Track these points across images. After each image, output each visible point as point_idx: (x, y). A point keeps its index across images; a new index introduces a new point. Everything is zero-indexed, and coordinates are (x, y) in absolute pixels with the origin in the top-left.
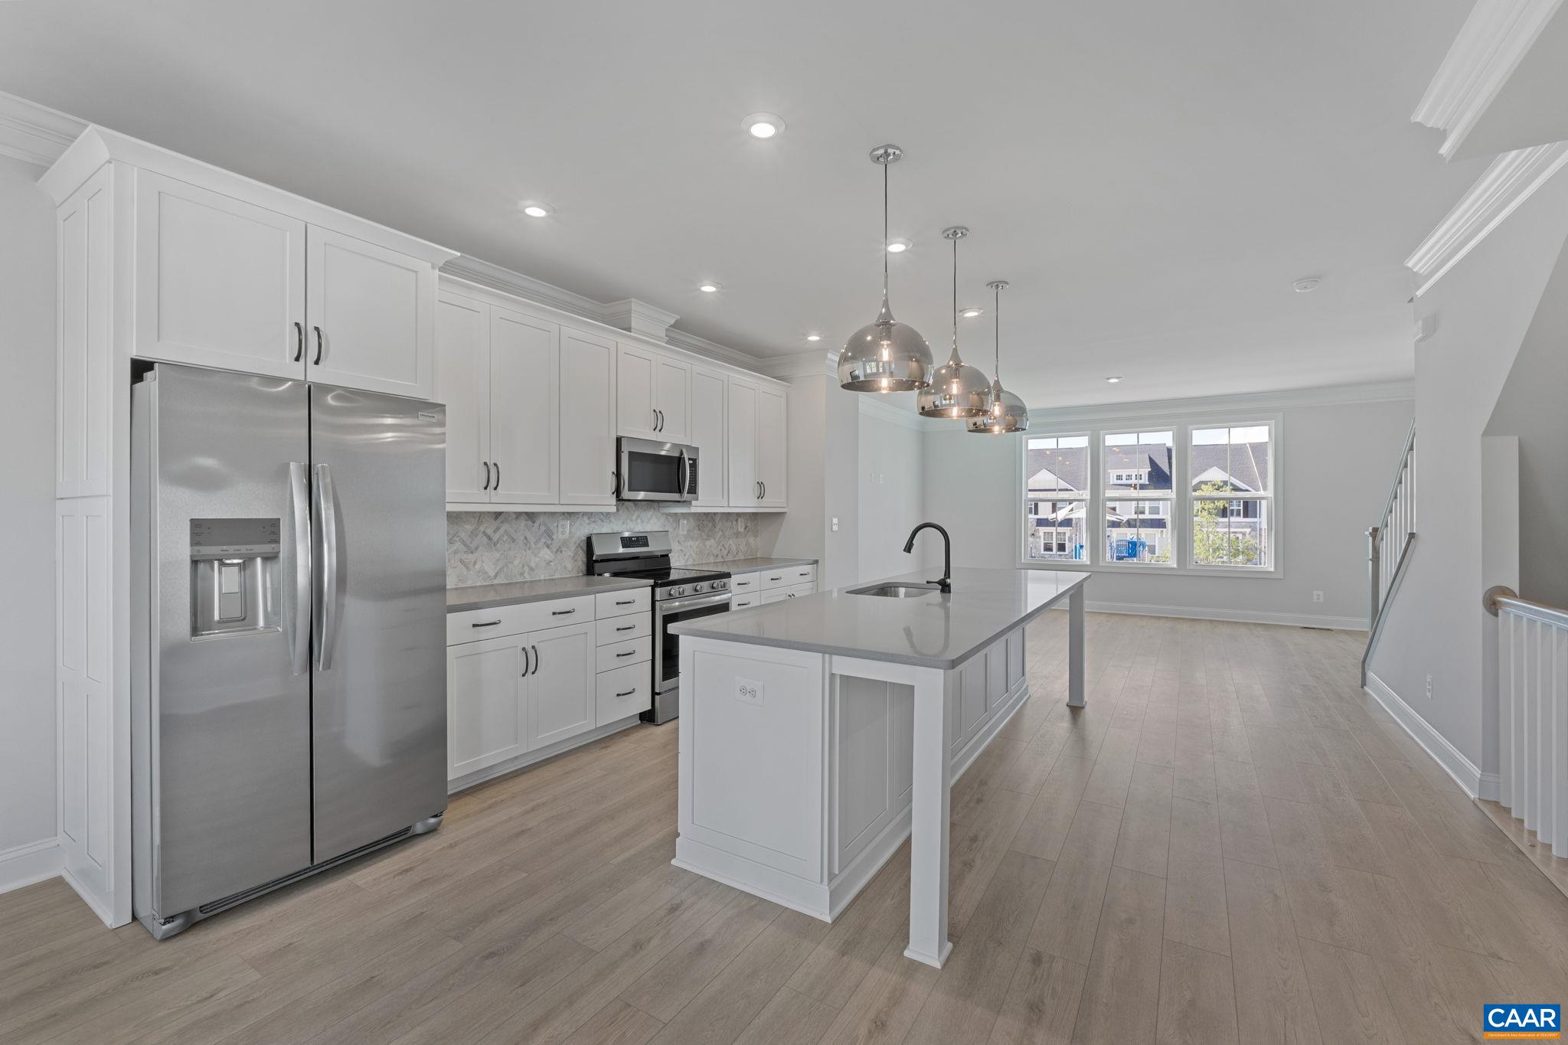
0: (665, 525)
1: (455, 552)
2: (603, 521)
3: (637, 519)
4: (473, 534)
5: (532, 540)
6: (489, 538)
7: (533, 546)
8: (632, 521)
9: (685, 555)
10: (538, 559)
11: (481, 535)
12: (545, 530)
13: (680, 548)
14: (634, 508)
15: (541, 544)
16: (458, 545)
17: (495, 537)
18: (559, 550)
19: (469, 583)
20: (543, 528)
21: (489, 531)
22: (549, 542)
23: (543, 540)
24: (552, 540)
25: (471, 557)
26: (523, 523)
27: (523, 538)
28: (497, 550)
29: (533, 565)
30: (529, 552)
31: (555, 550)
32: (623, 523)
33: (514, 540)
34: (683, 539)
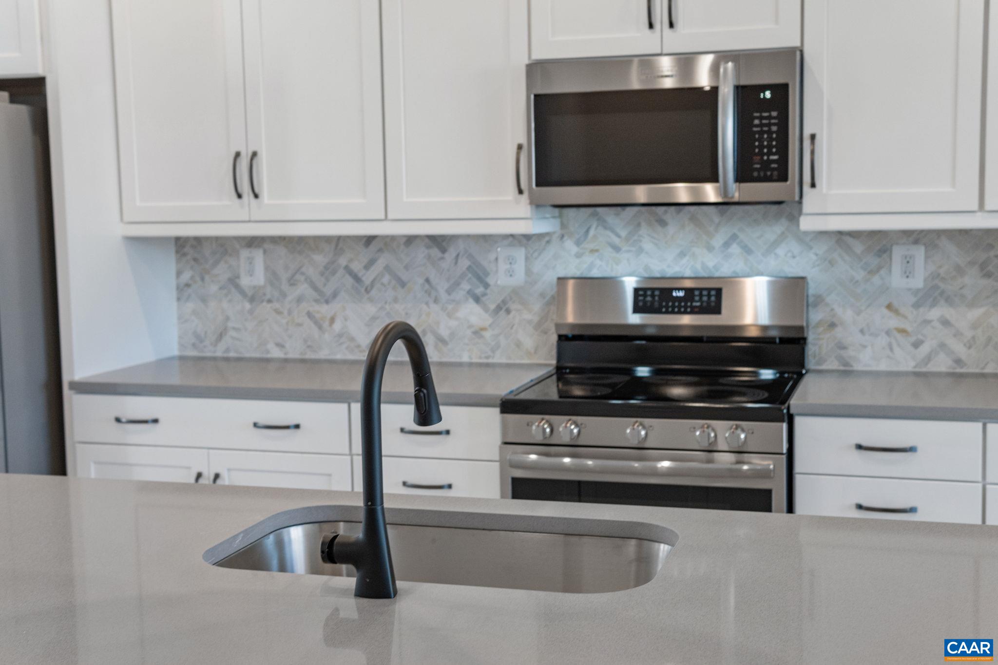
0: (832, 263)
1: (300, 300)
2: (617, 249)
3: (727, 245)
4: (329, 270)
5: (442, 286)
6: (357, 279)
7: (444, 296)
8: (710, 248)
9: (917, 345)
10: (453, 323)
11: (341, 272)
12: (469, 268)
13: (894, 322)
14: (716, 219)
15: (460, 294)
16: (303, 288)
17: (368, 277)
18: (502, 308)
19: (323, 354)
20: (464, 263)
21: (356, 267)
22: (480, 290)
23: (465, 286)
24: (486, 286)
25: (324, 310)
27: (421, 281)
28: (371, 300)
29: (444, 332)
30: (435, 308)
31: (493, 307)
32: (682, 255)
33: (403, 284)
34: (913, 300)
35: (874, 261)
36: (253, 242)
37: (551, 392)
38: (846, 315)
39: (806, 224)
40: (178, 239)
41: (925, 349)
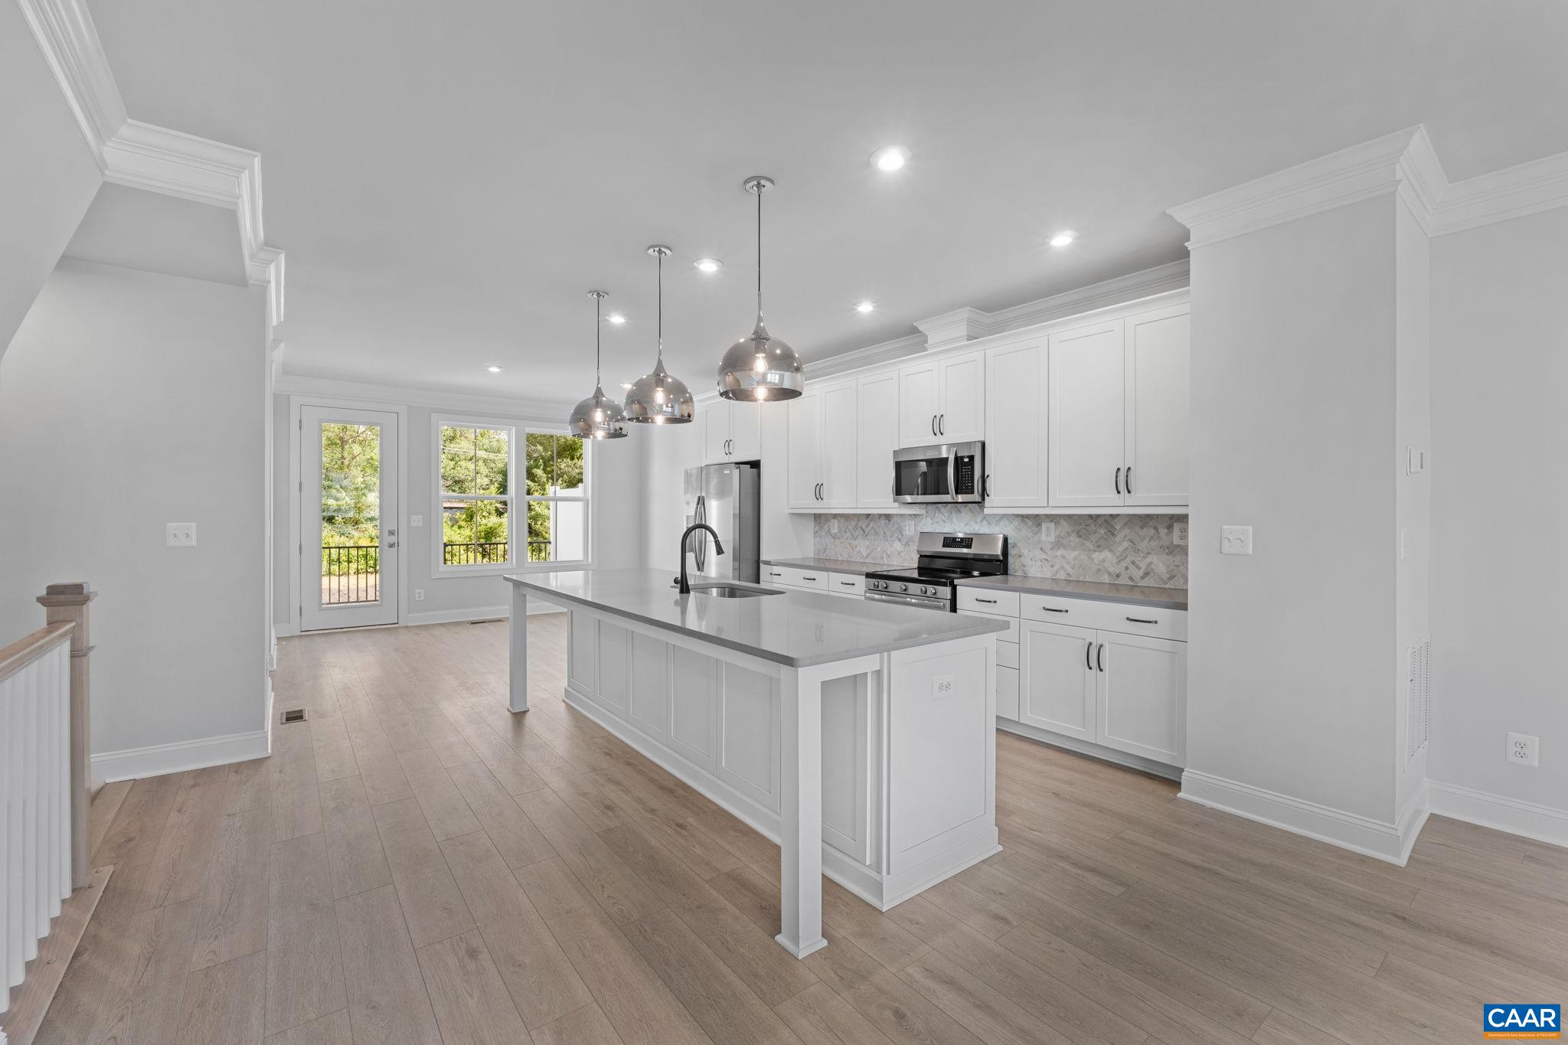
0: (1020, 529)
1: (847, 539)
2: (944, 522)
3: (982, 521)
4: (856, 528)
5: (889, 534)
6: (864, 531)
7: (889, 539)
8: (976, 523)
9: (1052, 566)
10: (892, 549)
11: (859, 528)
12: (897, 528)
13: (1043, 556)
14: (978, 510)
15: (894, 538)
16: (848, 534)
17: (867, 530)
18: (907, 544)
19: (853, 560)
20: (896, 526)
21: (864, 526)
22: (900, 537)
23: (896, 535)
24: (902, 535)
25: (854, 542)
26: (883, 521)
27: (882, 533)
28: (868, 539)
29: (889, 553)
30: (887, 543)
31: (904, 543)
32: (966, 525)
33: (877, 534)
34: (1050, 546)
35: (1036, 529)
36: (835, 516)
37: (915, 575)
38: (1025, 552)
39: (986, 511)
40: (815, 514)
41: (1055, 568)
